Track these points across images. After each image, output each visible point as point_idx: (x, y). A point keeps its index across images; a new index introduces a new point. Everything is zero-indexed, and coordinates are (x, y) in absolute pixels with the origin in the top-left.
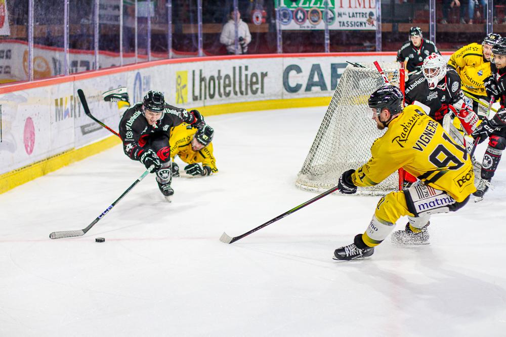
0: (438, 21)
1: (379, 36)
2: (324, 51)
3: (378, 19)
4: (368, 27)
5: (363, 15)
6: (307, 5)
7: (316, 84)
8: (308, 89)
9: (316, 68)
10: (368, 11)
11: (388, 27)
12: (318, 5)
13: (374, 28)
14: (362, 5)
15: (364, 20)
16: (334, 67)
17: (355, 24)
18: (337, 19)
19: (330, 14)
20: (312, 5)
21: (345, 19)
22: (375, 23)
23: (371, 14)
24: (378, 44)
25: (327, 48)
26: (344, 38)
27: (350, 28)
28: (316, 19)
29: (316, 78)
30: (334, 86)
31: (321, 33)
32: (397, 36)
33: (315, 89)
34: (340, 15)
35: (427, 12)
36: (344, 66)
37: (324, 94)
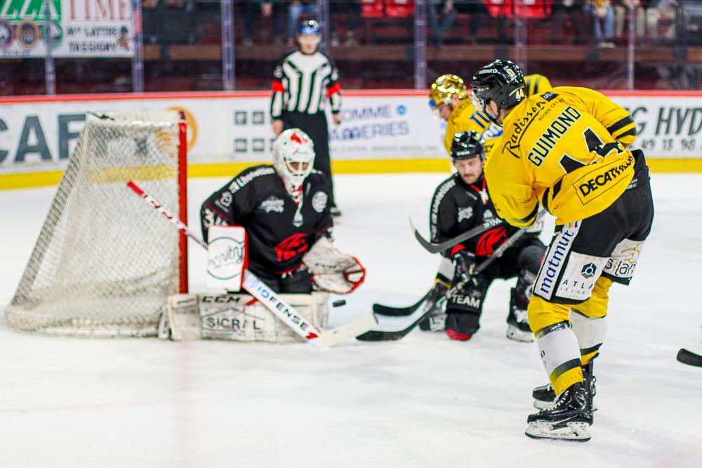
0: (238, 41)
1: (138, 66)
2: (45, 93)
3: (136, 39)
4: (119, 52)
5: (111, 31)
6: (14, 15)
7: (32, 150)
8: (20, 158)
9: (32, 123)
10: (118, 24)
11: (154, 52)
12: (33, 15)
13: (130, 53)
14: (108, 15)
15: (112, 39)
16: (63, 121)
17: (98, 47)
18: (67, 40)
19: (54, 31)
20: (23, 14)
21: (79, 38)
22: (131, 45)
23: (124, 30)
24: (137, 80)
25: (51, 88)
26: (79, 71)
27: (89, 54)
28: (30, 38)
29: (33, 140)
30: (64, 153)
31: (39, 63)
32: (169, 67)
33: (32, 158)
34: (71, 31)
35: (218, 26)
36: (81, 117)
37: (47, 167)
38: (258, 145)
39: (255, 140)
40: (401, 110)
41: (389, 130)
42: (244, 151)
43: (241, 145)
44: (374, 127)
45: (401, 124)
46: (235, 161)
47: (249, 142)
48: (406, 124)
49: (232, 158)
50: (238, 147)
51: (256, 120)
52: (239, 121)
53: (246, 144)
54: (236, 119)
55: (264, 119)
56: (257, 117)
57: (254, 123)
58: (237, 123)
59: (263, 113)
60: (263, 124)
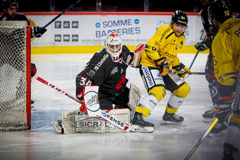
38: (67, 38)
39: (64, 36)
40: (137, 22)
41: (130, 31)
42: (60, 41)
43: (58, 38)
44: (123, 29)
45: (136, 28)
46: (55, 45)
47: (62, 36)
48: (139, 28)
49: (54, 44)
50: (56, 39)
51: (65, 26)
52: (57, 26)
53: (61, 38)
54: (56, 25)
55: (69, 25)
56: (66, 24)
57: (64, 27)
58: (56, 27)
59: (69, 22)
60: (69, 27)
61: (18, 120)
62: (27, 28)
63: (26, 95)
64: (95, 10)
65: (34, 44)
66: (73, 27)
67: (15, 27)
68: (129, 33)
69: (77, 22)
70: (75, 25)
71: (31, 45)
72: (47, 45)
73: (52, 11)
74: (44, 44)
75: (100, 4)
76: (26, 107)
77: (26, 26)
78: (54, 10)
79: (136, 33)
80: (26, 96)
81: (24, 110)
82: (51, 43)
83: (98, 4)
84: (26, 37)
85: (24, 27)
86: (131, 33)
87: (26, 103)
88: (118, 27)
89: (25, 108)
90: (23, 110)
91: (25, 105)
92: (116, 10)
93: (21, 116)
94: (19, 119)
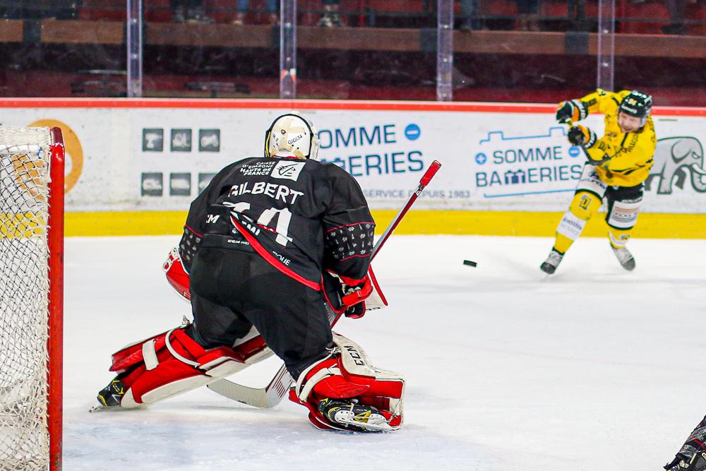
41: (391, 164)
44: (367, 157)
45: (410, 154)
46: (142, 208)
47: (166, 179)
48: (420, 154)
49: (138, 203)
50: (146, 187)
51: (177, 143)
52: (150, 145)
53: (161, 183)
54: (145, 142)
55: (189, 141)
56: (179, 138)
57: (173, 149)
58: (145, 148)
59: (189, 132)
60: (188, 149)
61: (19, 456)
62: (51, 151)
63: (46, 373)
64: (275, 93)
65: (72, 202)
66: (202, 149)
67: (10, 146)
68: (387, 172)
69: (217, 132)
70: (208, 141)
71: (66, 208)
72: (114, 208)
73: (135, 96)
74: (105, 203)
75: (293, 72)
76: (48, 412)
77: (48, 146)
78: (139, 90)
79: (410, 169)
80: (45, 377)
81: (40, 422)
82: (127, 201)
83: (284, 73)
84: (50, 180)
85: (41, 149)
86: (395, 171)
87: (46, 401)
88: (352, 150)
89: (45, 417)
90: (38, 424)
91: (45, 408)
92: (343, 94)
93: (29, 442)
94: (25, 454)
